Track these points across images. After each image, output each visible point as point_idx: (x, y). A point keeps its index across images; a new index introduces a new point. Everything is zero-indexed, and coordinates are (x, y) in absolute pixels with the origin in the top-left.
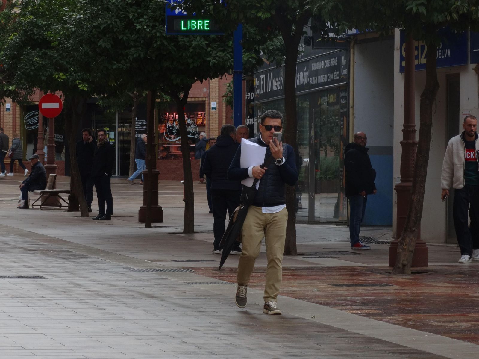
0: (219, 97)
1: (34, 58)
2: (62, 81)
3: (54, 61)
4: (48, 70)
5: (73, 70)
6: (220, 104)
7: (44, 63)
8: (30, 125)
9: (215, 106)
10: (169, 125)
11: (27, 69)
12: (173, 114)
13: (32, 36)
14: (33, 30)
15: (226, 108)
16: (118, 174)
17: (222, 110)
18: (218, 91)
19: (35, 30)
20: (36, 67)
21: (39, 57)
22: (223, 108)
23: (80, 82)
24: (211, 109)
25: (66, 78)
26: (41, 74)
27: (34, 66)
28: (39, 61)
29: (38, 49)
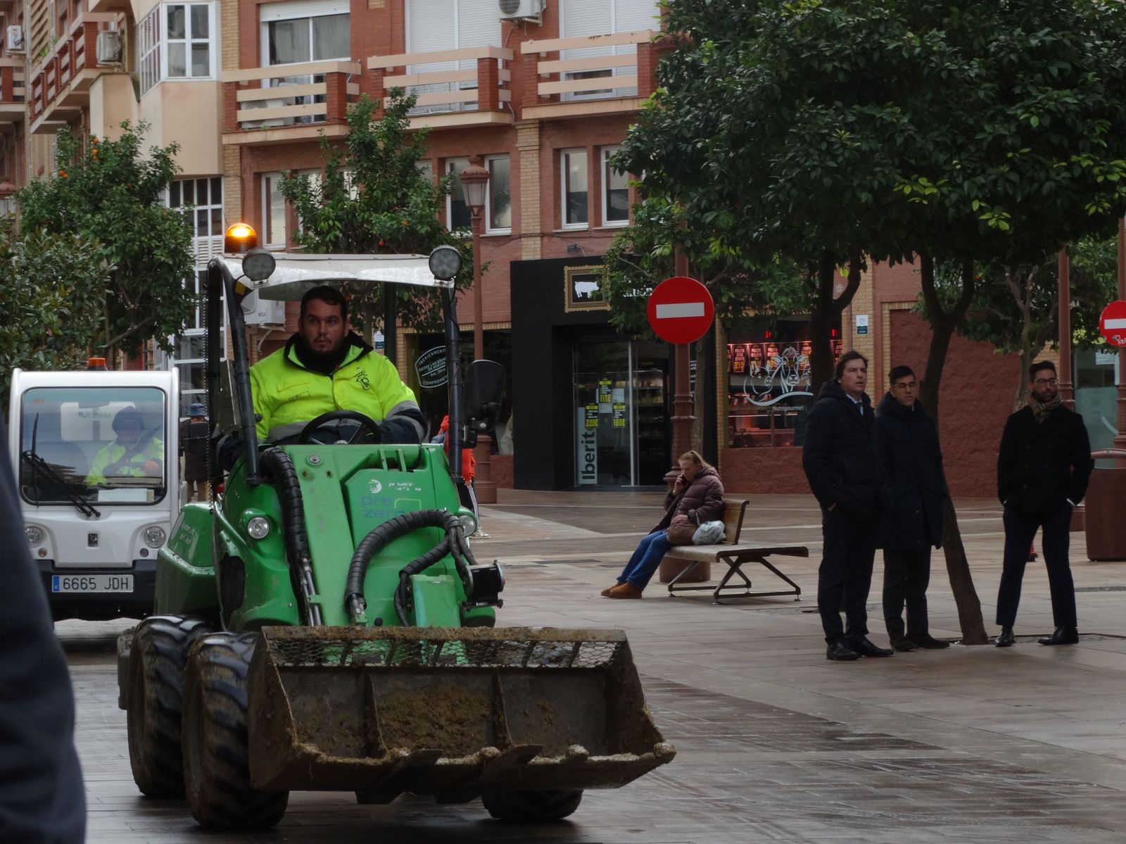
0: (874, 304)
1: (832, 129)
2: (925, 202)
3: (900, 140)
4: (878, 169)
5: (958, 167)
6: (877, 319)
7: (865, 147)
8: (429, 378)
9: (866, 324)
10: (755, 369)
11: (814, 168)
12: (744, 347)
13: (815, 64)
14: (817, 45)
15: (891, 328)
16: (636, 483)
17: (882, 333)
18: (871, 290)
19: (822, 44)
20: (840, 159)
21: (849, 127)
22: (884, 327)
23: (983, 204)
24: (855, 332)
25: (939, 194)
26: (856, 183)
27: (834, 158)
28: (849, 139)
29: (839, 104)
